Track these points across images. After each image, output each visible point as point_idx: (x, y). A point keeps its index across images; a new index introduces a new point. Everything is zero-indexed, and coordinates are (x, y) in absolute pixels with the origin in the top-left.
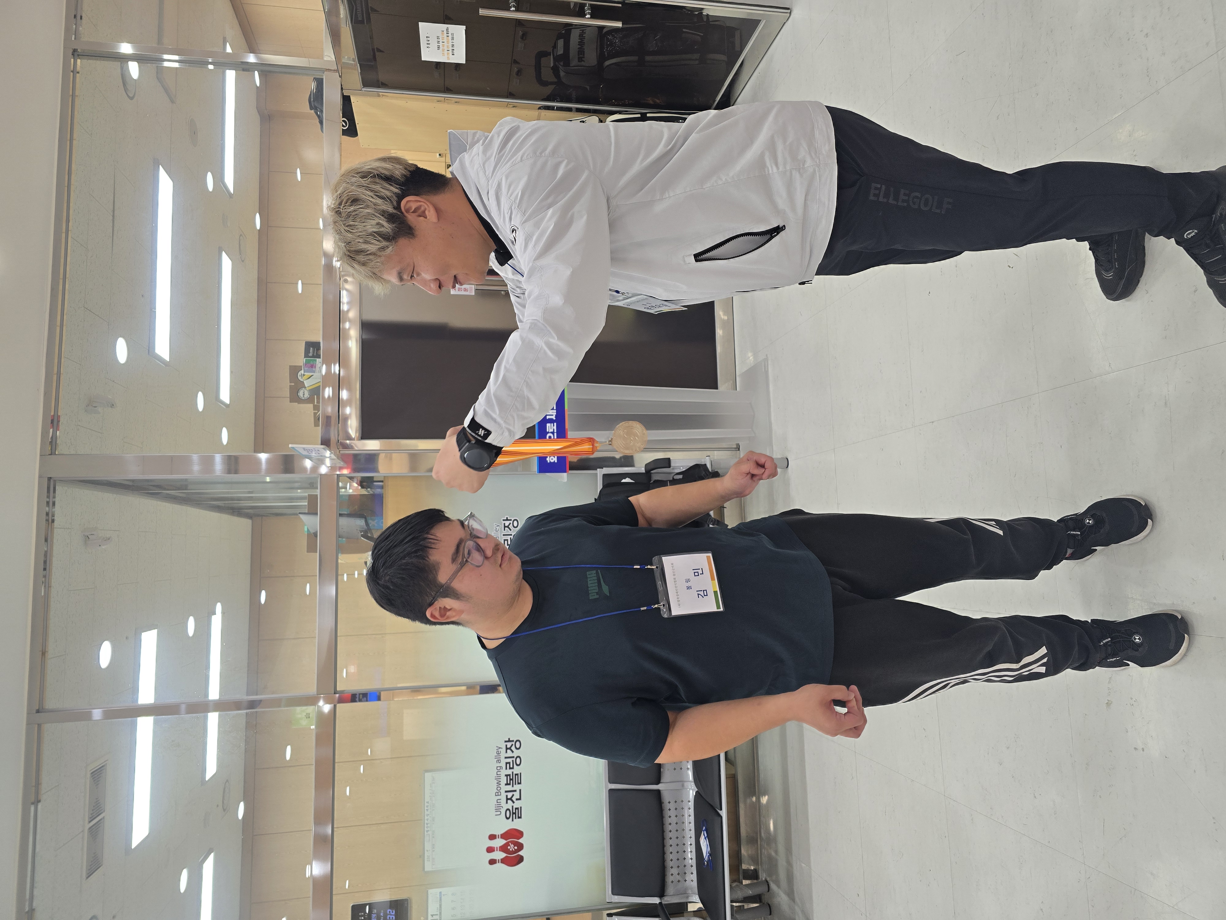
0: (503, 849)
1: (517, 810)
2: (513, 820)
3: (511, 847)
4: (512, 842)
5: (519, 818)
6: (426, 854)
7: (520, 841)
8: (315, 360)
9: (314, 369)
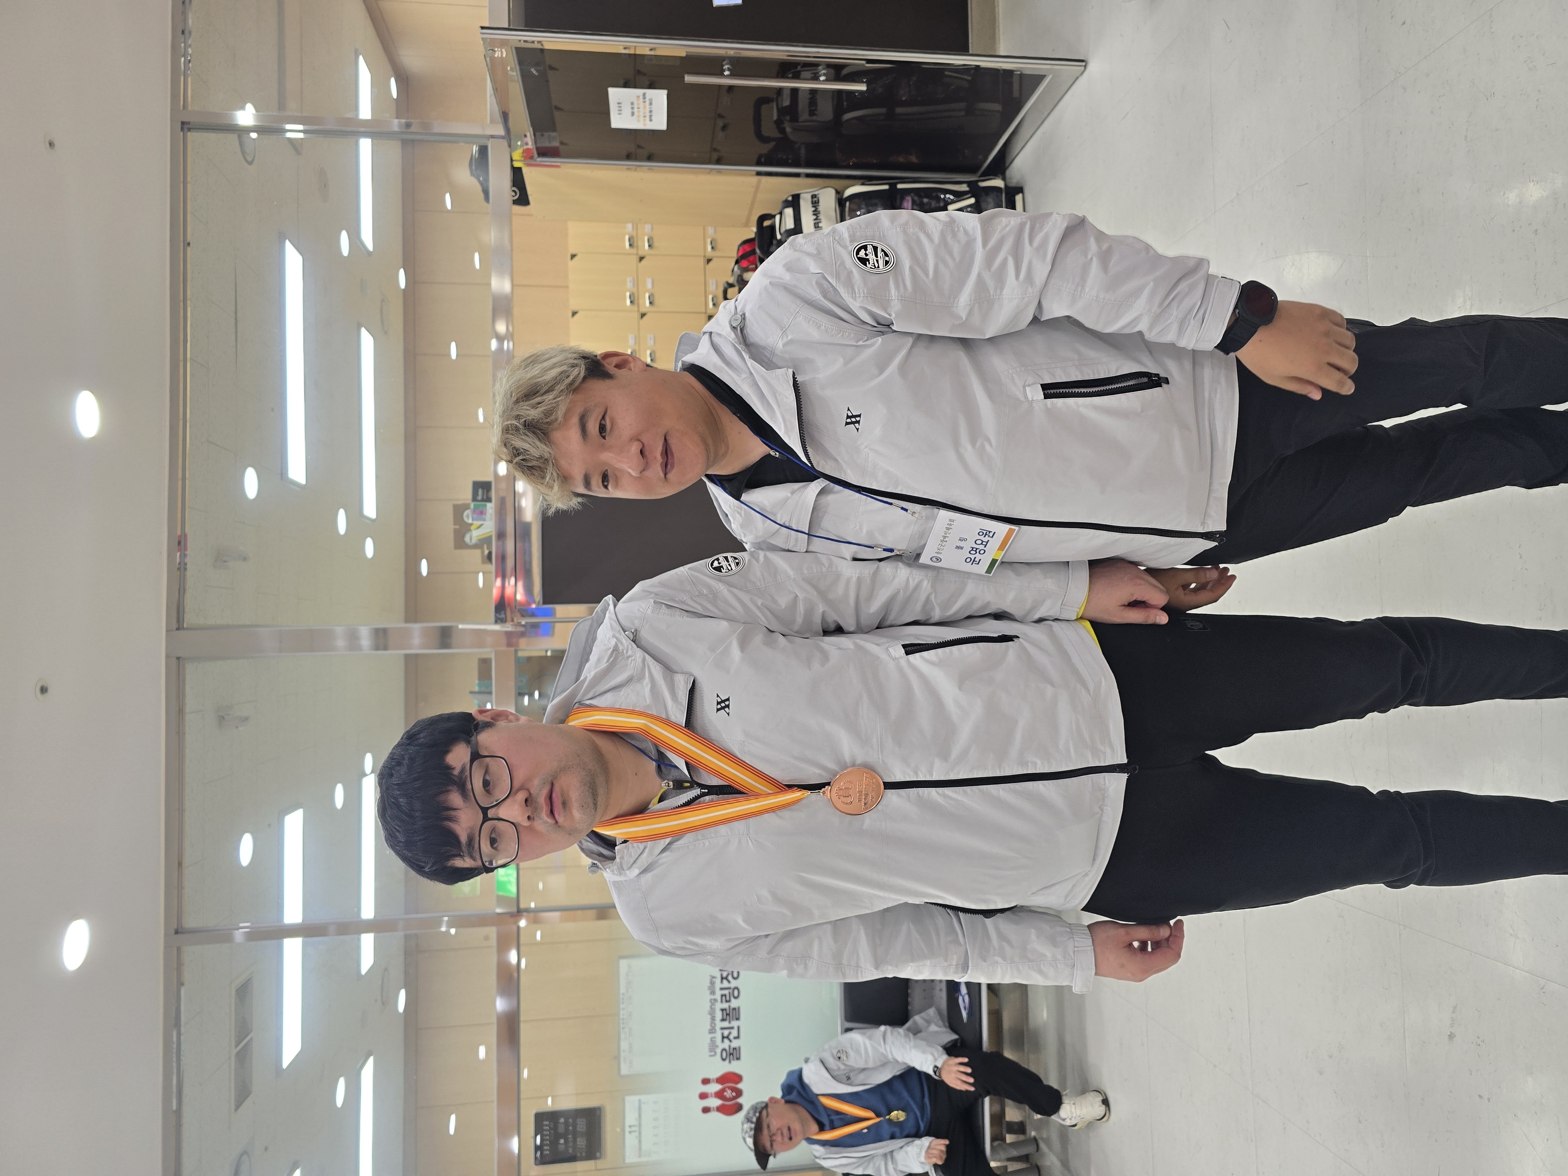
0: (719, 1095)
1: (734, 1050)
2: (730, 1062)
3: (728, 1094)
4: (730, 1088)
5: (738, 1059)
7: (740, 1086)
8: (486, 505)
9: (484, 516)
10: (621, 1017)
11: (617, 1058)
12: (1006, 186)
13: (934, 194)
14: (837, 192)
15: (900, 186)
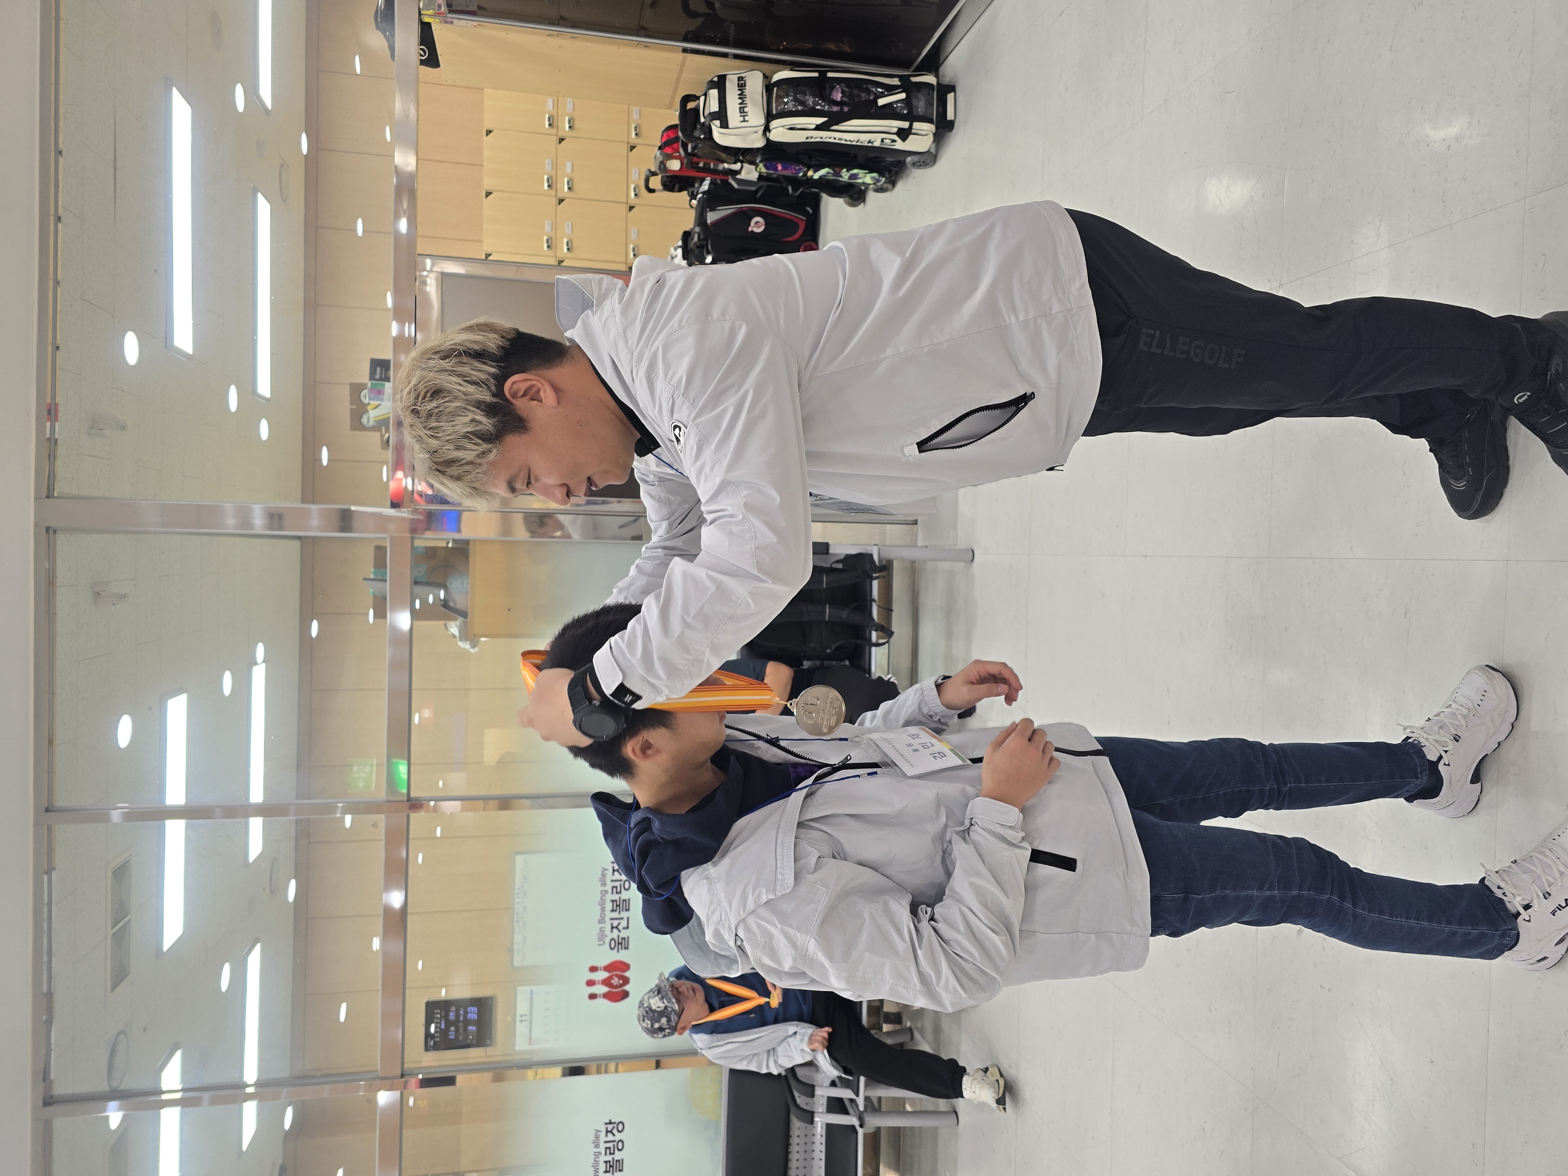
0: (606, 982)
1: (623, 940)
2: (618, 951)
3: (615, 981)
4: (616, 976)
5: (627, 948)
6: (515, 946)
7: (627, 974)
8: (384, 385)
9: (381, 396)
10: (516, 911)
11: (511, 950)
12: (938, 82)
13: (865, 86)
14: (766, 77)
15: (830, 75)
